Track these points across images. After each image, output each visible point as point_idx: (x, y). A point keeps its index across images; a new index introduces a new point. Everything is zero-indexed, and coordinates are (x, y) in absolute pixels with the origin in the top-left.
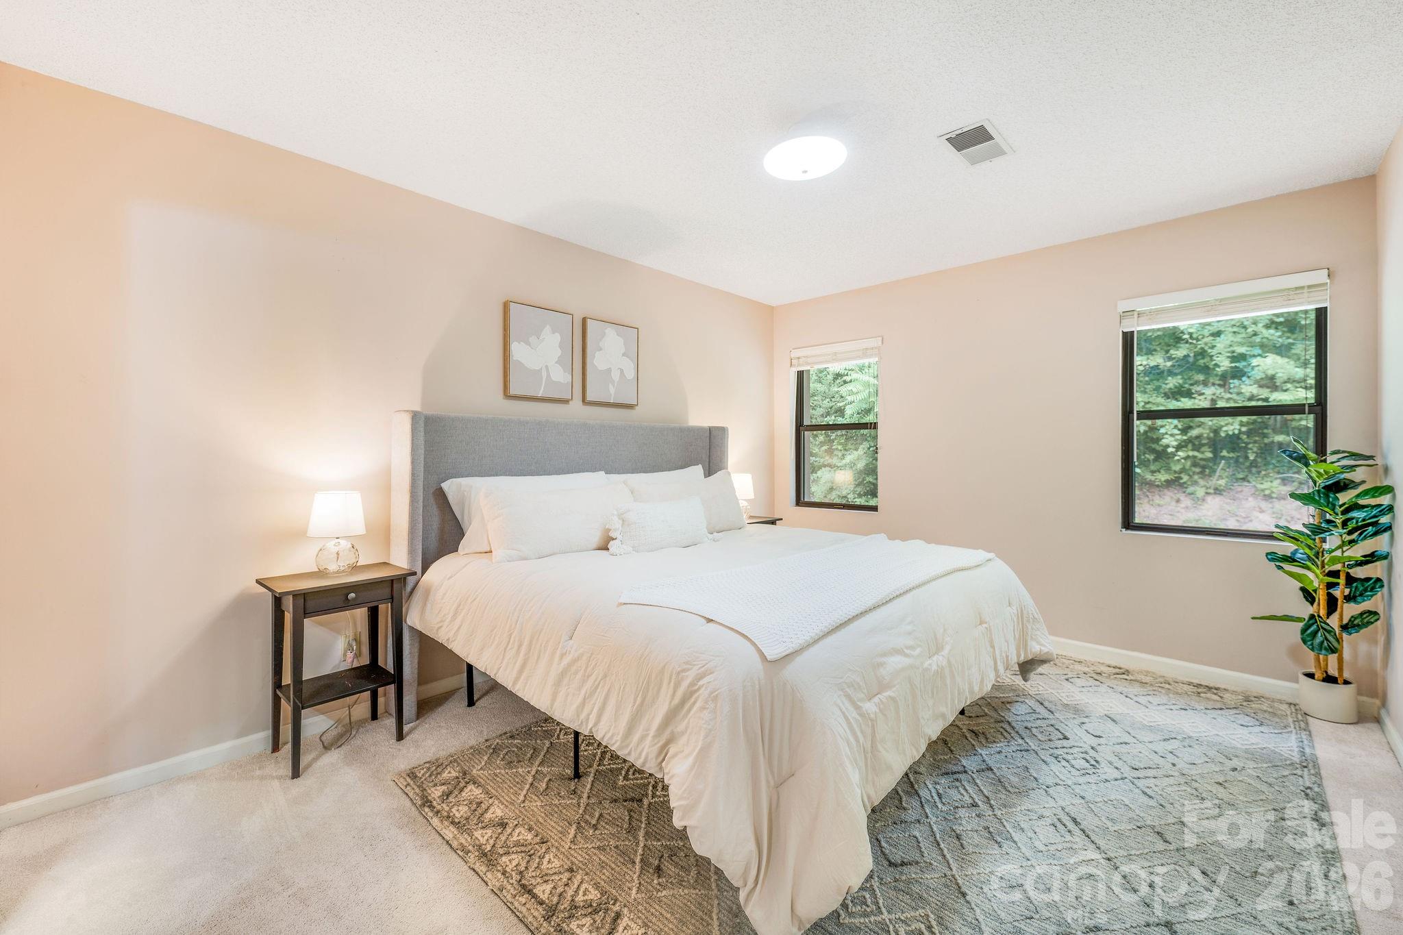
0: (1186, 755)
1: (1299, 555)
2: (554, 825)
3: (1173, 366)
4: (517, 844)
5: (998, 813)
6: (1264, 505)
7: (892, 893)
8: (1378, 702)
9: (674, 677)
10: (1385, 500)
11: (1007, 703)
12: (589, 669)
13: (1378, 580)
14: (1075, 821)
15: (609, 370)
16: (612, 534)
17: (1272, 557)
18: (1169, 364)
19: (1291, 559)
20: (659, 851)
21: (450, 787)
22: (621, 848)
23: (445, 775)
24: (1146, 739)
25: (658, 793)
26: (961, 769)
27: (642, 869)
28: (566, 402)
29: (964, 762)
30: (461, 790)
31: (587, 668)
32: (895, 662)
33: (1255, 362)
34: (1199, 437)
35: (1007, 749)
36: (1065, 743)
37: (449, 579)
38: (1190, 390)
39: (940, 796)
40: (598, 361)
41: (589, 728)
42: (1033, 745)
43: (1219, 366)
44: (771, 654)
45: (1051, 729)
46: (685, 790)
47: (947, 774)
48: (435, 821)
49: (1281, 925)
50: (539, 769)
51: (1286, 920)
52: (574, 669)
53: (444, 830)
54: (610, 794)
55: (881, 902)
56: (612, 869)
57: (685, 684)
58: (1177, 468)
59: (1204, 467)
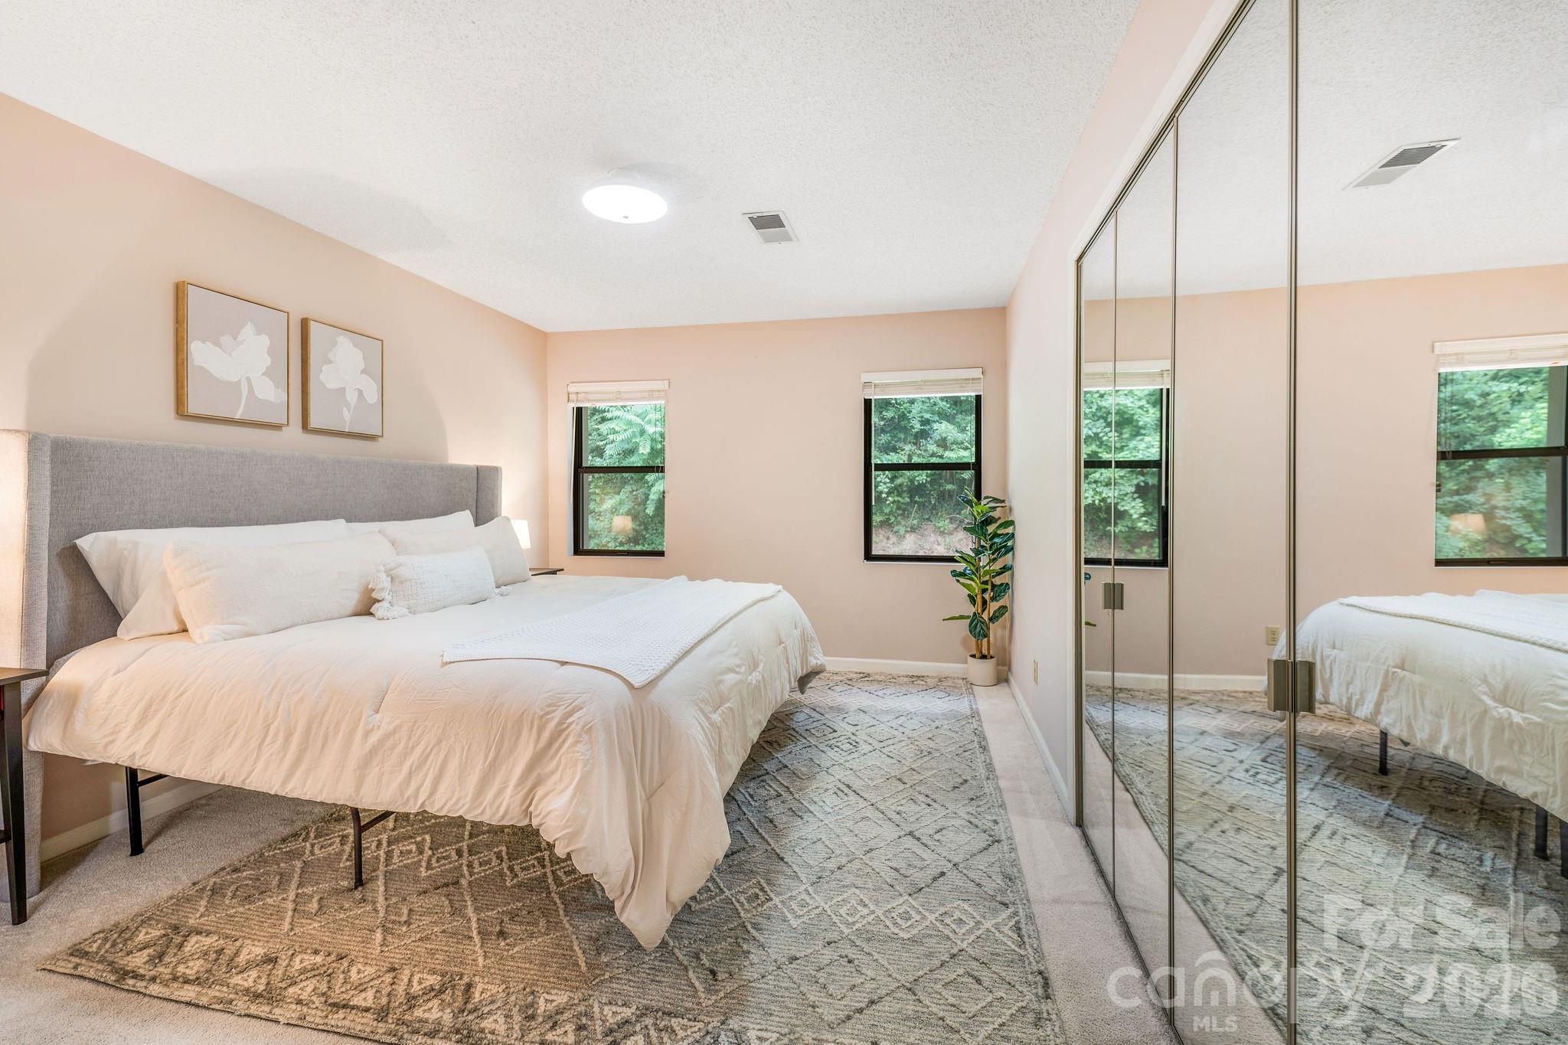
0: (909, 725)
1: (968, 572)
2: (348, 938)
3: (884, 425)
4: (303, 971)
5: (797, 796)
6: (940, 539)
7: (729, 876)
8: (1006, 668)
9: (536, 723)
10: (1010, 530)
11: (789, 715)
12: (414, 739)
13: (1007, 584)
14: (848, 786)
15: (342, 390)
16: (374, 595)
17: (955, 574)
18: (882, 423)
19: (963, 574)
20: (497, 918)
21: (159, 948)
22: (450, 930)
23: (141, 937)
24: (885, 720)
25: (476, 870)
26: (764, 772)
27: (482, 939)
28: (277, 427)
29: (766, 767)
30: (180, 946)
31: (409, 739)
32: (731, 678)
33: (935, 426)
34: (901, 485)
35: (795, 749)
36: (835, 735)
37: (115, 674)
38: (895, 446)
39: (751, 796)
40: (324, 377)
41: (420, 802)
42: (813, 741)
43: (914, 428)
44: (638, 680)
45: (824, 727)
46: (569, 819)
47: (754, 778)
48: (155, 989)
49: (968, 813)
50: (299, 891)
51: (970, 809)
52: (390, 742)
53: (176, 993)
54: (412, 888)
55: (722, 885)
56: (446, 951)
57: (552, 725)
58: (887, 511)
59: (904, 510)
